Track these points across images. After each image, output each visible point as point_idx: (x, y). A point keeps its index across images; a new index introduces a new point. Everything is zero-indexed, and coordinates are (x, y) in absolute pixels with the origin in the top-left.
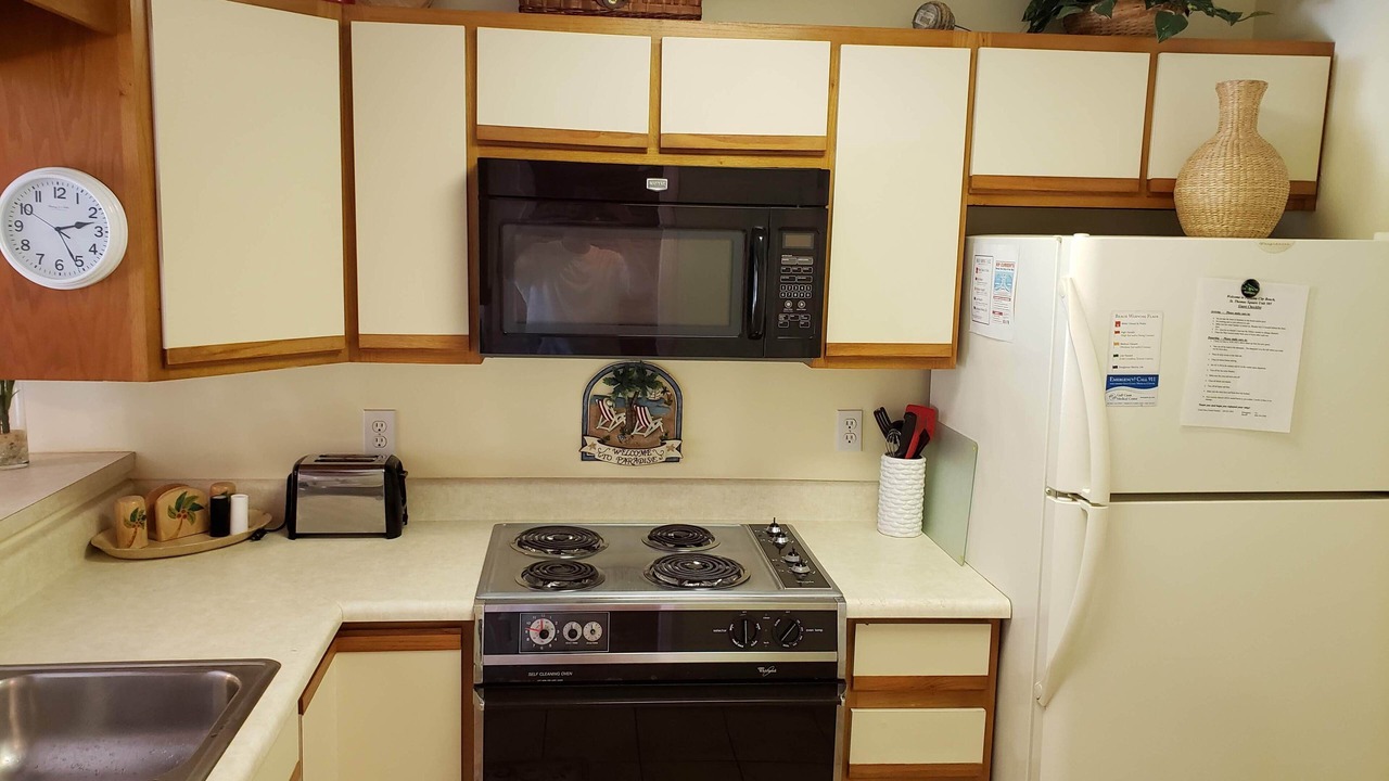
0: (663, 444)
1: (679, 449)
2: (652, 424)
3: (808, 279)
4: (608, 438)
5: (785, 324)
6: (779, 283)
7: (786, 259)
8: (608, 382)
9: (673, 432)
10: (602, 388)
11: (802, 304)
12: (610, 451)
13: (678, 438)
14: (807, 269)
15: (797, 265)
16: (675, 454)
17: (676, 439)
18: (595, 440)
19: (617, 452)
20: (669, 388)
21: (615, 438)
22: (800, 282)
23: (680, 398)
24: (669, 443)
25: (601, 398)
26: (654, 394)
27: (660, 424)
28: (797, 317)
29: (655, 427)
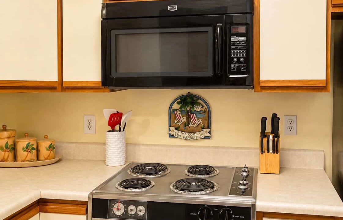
0: (202, 130)
1: (210, 132)
2: (197, 122)
3: (244, 47)
4: (179, 127)
5: (234, 69)
6: (230, 50)
7: (233, 39)
8: (178, 103)
9: (206, 125)
10: (176, 106)
11: (242, 59)
12: (180, 133)
13: (209, 127)
14: (243, 42)
15: (238, 41)
16: (208, 135)
17: (209, 128)
18: (174, 128)
19: (183, 134)
20: (205, 105)
21: (182, 127)
22: (241, 49)
23: (209, 110)
24: (205, 130)
25: (176, 110)
26: (198, 108)
27: (201, 122)
28: (240, 66)
29: (199, 123)
